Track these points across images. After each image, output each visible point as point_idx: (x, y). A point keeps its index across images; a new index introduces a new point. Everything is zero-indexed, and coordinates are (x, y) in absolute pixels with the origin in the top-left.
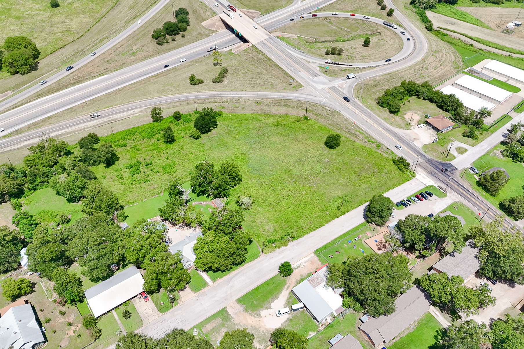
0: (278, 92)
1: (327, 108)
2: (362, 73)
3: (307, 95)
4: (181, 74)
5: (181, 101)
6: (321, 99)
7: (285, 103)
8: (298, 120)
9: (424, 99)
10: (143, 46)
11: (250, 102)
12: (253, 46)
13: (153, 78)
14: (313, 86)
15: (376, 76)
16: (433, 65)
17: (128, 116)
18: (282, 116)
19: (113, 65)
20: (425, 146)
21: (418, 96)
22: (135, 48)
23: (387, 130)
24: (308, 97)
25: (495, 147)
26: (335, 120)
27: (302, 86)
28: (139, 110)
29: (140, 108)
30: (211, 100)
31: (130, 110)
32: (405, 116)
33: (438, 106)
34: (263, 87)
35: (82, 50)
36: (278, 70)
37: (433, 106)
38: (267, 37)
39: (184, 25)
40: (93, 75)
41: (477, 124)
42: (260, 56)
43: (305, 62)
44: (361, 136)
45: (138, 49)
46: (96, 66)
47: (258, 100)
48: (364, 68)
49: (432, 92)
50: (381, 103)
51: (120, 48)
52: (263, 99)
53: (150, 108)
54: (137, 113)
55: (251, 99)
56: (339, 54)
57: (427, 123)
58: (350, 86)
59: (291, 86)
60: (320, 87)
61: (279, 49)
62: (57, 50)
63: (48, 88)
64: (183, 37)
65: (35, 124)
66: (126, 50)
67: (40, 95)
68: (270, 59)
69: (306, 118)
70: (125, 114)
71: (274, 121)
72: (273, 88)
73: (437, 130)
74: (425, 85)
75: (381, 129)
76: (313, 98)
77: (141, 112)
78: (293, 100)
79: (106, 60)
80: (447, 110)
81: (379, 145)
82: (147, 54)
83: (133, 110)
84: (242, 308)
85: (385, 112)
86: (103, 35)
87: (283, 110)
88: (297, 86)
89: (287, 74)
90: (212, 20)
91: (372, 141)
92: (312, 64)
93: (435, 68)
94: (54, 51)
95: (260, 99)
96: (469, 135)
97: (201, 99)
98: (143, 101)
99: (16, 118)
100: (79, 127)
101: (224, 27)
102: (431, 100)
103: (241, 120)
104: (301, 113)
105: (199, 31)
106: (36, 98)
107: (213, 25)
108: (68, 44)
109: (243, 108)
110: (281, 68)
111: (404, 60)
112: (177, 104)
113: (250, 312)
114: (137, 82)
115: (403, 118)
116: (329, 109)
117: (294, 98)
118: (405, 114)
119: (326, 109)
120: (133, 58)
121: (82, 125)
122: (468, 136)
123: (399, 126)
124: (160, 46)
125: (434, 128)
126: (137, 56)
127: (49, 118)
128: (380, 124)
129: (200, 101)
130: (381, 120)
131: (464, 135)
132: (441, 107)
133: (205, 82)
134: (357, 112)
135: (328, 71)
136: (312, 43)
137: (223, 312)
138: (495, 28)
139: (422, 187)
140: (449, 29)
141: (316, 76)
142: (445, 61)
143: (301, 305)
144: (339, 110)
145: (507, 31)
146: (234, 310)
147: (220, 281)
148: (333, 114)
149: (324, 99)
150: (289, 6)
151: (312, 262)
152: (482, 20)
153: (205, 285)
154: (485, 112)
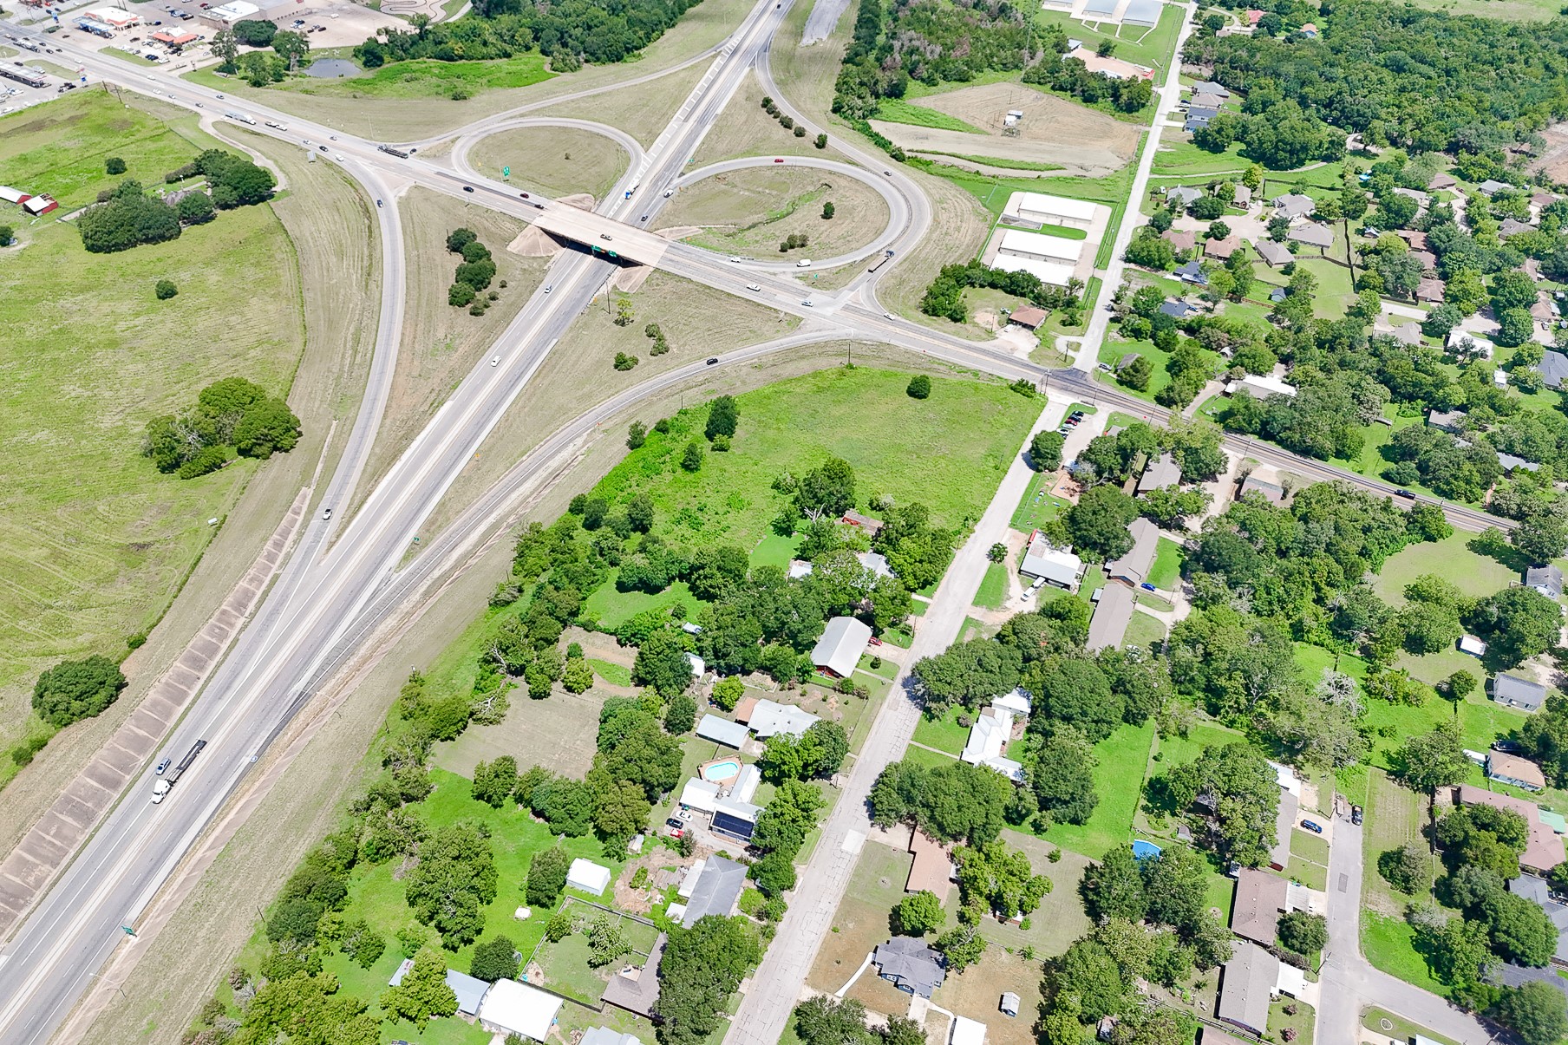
0: (773, 339)
1: (866, 342)
3: (820, 330)
6: (847, 331)
7: (798, 353)
9: (982, 286)
10: (451, 328)
11: (745, 370)
12: (656, 269)
14: (816, 314)
15: (892, 269)
16: (953, 226)
17: (572, 455)
18: (814, 376)
19: (438, 381)
20: (1031, 355)
21: (972, 284)
22: (440, 334)
23: (969, 348)
24: (824, 333)
25: (1108, 330)
26: (890, 358)
27: (801, 319)
28: (579, 441)
32: (976, 320)
33: (1006, 292)
35: (341, 370)
36: (738, 302)
37: (1000, 294)
38: (665, 247)
39: (483, 261)
40: (422, 410)
41: (1070, 303)
42: (685, 285)
43: (768, 276)
44: (942, 368)
45: (449, 336)
46: (409, 391)
47: (753, 361)
48: (863, 260)
49: (991, 274)
50: (931, 309)
51: (416, 343)
52: (759, 358)
55: (742, 364)
56: (804, 245)
57: (1010, 321)
58: (869, 296)
59: (784, 323)
60: (829, 311)
61: (706, 264)
62: (289, 386)
64: (502, 285)
66: (431, 344)
68: (709, 288)
69: (850, 367)
70: (566, 454)
72: (758, 336)
73: (1031, 328)
74: (974, 264)
75: (965, 351)
76: (833, 332)
77: (586, 442)
78: (807, 346)
79: (415, 373)
80: (1023, 295)
81: (976, 374)
82: (473, 340)
83: (570, 445)
84: (984, 609)
86: (347, 328)
87: (804, 367)
88: (795, 322)
89: (759, 305)
90: (525, 236)
91: (963, 370)
92: (782, 277)
93: (958, 230)
94: (288, 389)
95: (757, 360)
96: (1070, 322)
101: (557, 245)
102: (993, 286)
104: (837, 361)
105: (519, 265)
107: (535, 246)
108: (297, 367)
111: (910, 229)
113: (995, 609)
115: (976, 324)
116: (869, 343)
117: (806, 342)
118: (974, 318)
119: (865, 344)
122: (1071, 324)
123: (980, 338)
124: (482, 318)
125: (1025, 326)
126: (460, 349)
128: (955, 344)
130: (951, 337)
131: (1064, 323)
132: (1013, 292)
133: (641, 359)
134: (911, 334)
135: (817, 282)
136: (735, 234)
137: (968, 621)
138: (989, 130)
139: (1066, 409)
140: (926, 149)
141: (806, 295)
142: (963, 213)
143: (1041, 580)
144: (885, 340)
145: (1010, 132)
146: (978, 614)
147: (937, 594)
148: (881, 347)
149: (850, 329)
150: (630, 168)
151: (1015, 537)
152: (962, 118)
153: (926, 605)
154: (1074, 284)
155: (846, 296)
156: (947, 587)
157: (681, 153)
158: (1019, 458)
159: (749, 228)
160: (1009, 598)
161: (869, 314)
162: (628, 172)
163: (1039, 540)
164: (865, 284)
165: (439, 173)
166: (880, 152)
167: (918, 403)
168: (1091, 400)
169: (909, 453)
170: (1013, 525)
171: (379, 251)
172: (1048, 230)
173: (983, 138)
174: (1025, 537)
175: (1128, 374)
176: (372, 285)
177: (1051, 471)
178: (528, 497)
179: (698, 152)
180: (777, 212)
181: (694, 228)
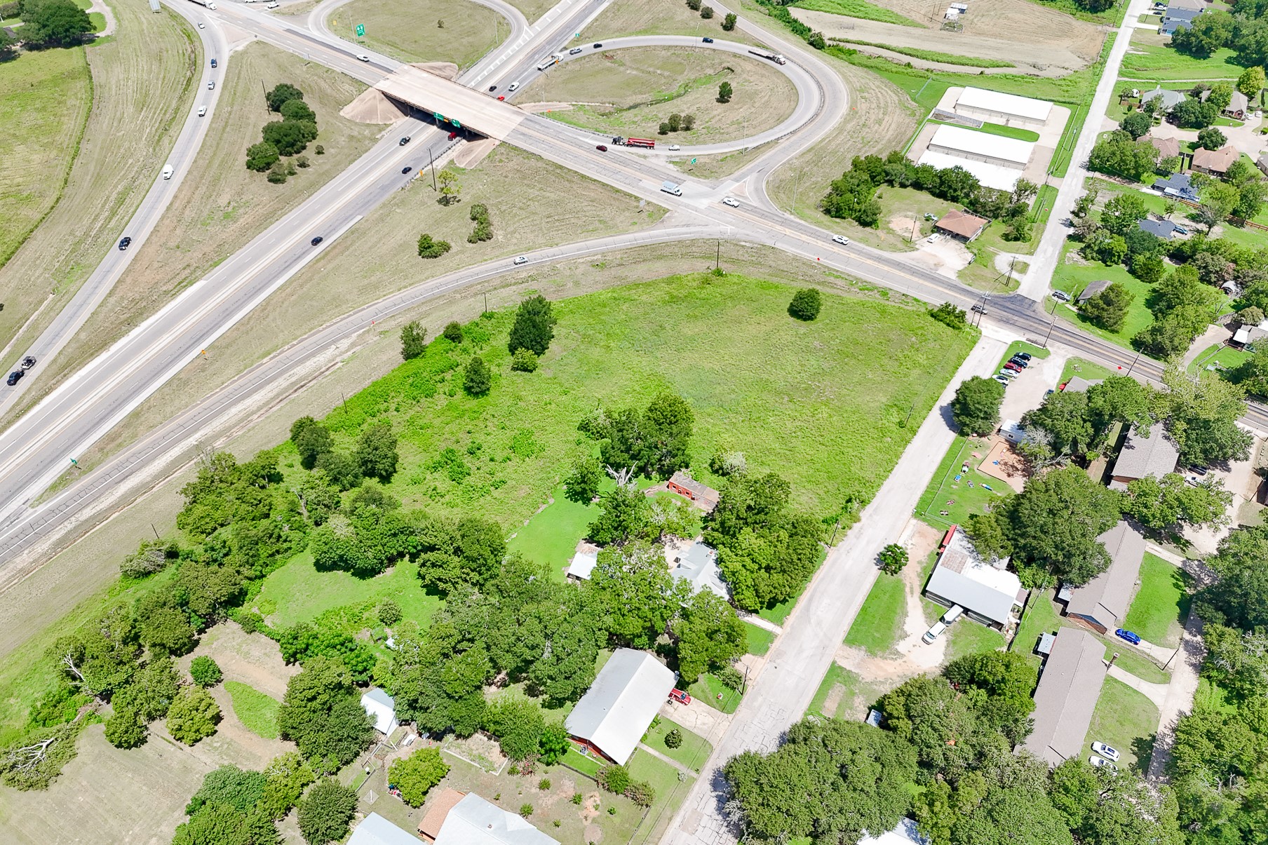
0: (626, 232)
1: (743, 244)
2: (760, 160)
3: (688, 226)
4: (381, 239)
5: (430, 301)
6: (722, 228)
7: (653, 252)
8: (706, 282)
9: (903, 186)
10: (239, 194)
11: (582, 269)
12: (503, 143)
13: (320, 264)
14: (687, 206)
15: (791, 159)
16: (873, 117)
17: (330, 361)
18: (670, 281)
19: (198, 255)
20: (961, 274)
21: (891, 183)
22: (223, 201)
23: (879, 259)
24: (692, 229)
25: (1065, 249)
26: (773, 264)
27: (666, 211)
28: (345, 344)
29: (346, 336)
30: (497, 282)
31: (325, 347)
32: (891, 226)
33: (934, 194)
34: (587, 230)
35: (87, 234)
36: (593, 187)
37: (925, 196)
38: (520, 119)
39: (303, 123)
40: (164, 288)
41: (1017, 212)
42: (533, 162)
43: (636, 159)
44: (840, 282)
45: (233, 204)
46: (156, 265)
47: (595, 258)
48: (757, 148)
49: (917, 172)
50: (834, 210)
51: (188, 209)
52: (604, 254)
53: (368, 331)
54: (347, 351)
55: (581, 260)
56: (687, 129)
57: (937, 229)
58: (756, 190)
59: (644, 215)
60: (703, 203)
61: (563, 141)
62: (17, 248)
63: (73, 345)
64: (320, 152)
65: (111, 438)
66: (206, 213)
67: (64, 368)
68: (561, 167)
69: (719, 273)
70: (321, 359)
71: (659, 294)
72: (608, 227)
73: (964, 239)
74: (896, 159)
75: (869, 262)
76: (704, 229)
77: (353, 345)
78: (667, 244)
79: (172, 244)
80: (955, 199)
81: (884, 293)
82: (261, 211)
83: (333, 347)
84: (863, 653)
85: (850, 226)
86: (116, 187)
87: (660, 269)
88: (658, 214)
89: (618, 191)
90: (363, 99)
91: (868, 287)
92: (654, 160)
93: (879, 122)
94: (13, 253)
95: (599, 257)
96: (1016, 236)
97: (472, 286)
98: (342, 320)
99: (47, 435)
100: (231, 415)
101: (399, 112)
102: (918, 186)
103: (592, 308)
104: (703, 267)
105: (347, 131)
106: (59, 377)
107: (371, 112)
108: (37, 227)
109: (577, 284)
110: (595, 180)
111: (819, 117)
112: (424, 308)
113: (880, 654)
114: (290, 282)
115: (891, 232)
116: (747, 244)
117: (666, 239)
118: (889, 222)
119: (743, 246)
120: (233, 227)
121: (234, 410)
122: (1016, 239)
123: (894, 249)
124: (280, 186)
125: (956, 236)
126: (241, 220)
127: (136, 414)
128: (860, 252)
129: (473, 290)
130: (856, 243)
131: (1006, 237)
132: (942, 195)
133: (455, 248)
134: (804, 238)
135: (694, 169)
136: (611, 113)
137: (835, 673)
138: (927, 23)
139: (1004, 349)
140: (850, 38)
141: (678, 182)
142: (886, 106)
143: (957, 610)
144: (770, 243)
145: (951, 26)
146: (851, 660)
147: (791, 620)
148: (762, 252)
149: (726, 226)
150: (509, 40)
151: (922, 534)
152: (896, 10)
153: (770, 637)
154: (1024, 188)
155: (728, 188)
156: (807, 609)
157: (569, 27)
158: (935, 415)
159: (630, 108)
160: (905, 636)
161: (754, 210)
162: (505, 44)
163: (957, 543)
164: (755, 175)
165: (288, 31)
166: (797, 38)
167: (802, 327)
168: (1042, 339)
169: (778, 393)
170: (919, 513)
171: (187, 106)
172: (989, 128)
173: (919, 31)
174: (935, 535)
175: (1096, 306)
176: (166, 140)
177: (981, 435)
178: (253, 413)
179: (588, 28)
180: (666, 94)
181: (564, 104)
